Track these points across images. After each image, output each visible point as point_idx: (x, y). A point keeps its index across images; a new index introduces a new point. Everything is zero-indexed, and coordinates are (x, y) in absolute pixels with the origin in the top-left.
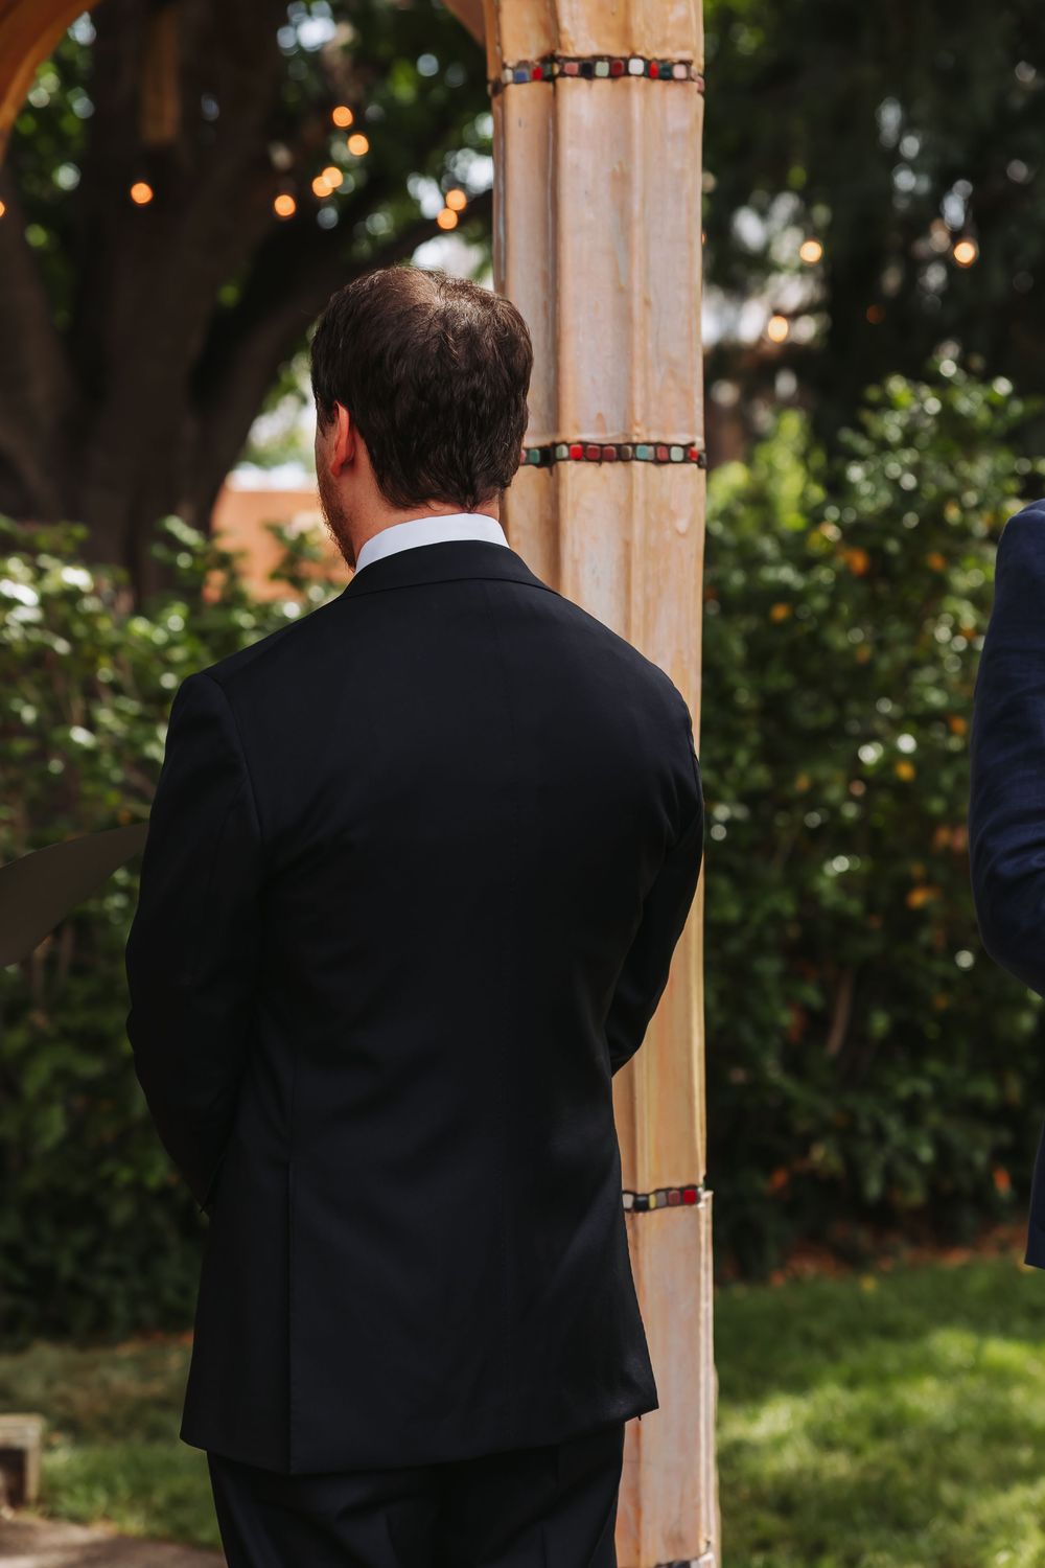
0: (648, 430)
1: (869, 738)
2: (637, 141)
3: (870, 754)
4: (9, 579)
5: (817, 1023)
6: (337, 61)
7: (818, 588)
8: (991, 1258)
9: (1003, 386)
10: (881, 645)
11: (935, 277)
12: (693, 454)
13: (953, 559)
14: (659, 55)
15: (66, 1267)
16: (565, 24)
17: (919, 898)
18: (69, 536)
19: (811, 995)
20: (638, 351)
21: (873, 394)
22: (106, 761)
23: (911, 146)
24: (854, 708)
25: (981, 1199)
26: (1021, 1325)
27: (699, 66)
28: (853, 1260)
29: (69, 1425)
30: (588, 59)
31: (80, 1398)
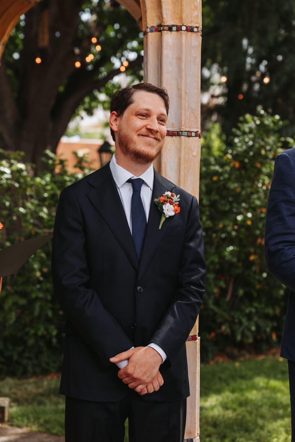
0: (186, 128)
1: (239, 213)
2: (184, 48)
3: (240, 218)
4: (3, 167)
5: (223, 292)
6: (93, 25)
7: (226, 172)
8: (271, 357)
9: (277, 117)
10: (243, 188)
11: (257, 87)
12: (198, 134)
13: (263, 164)
14: (190, 25)
15: (15, 357)
16: (164, 16)
17: (252, 258)
18: (19, 155)
19: (222, 284)
20: (183, 106)
21: (241, 119)
22: (29, 217)
23: (251, 51)
24: (235, 205)
25: (268, 341)
26: (279, 376)
27: (201, 28)
28: (233, 358)
29: (16, 401)
30: (171, 26)
31: (19, 393)
